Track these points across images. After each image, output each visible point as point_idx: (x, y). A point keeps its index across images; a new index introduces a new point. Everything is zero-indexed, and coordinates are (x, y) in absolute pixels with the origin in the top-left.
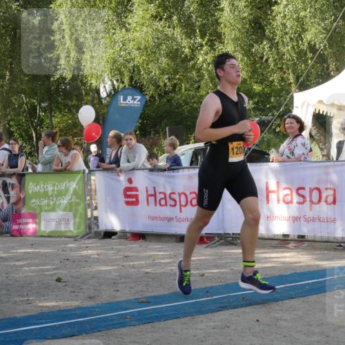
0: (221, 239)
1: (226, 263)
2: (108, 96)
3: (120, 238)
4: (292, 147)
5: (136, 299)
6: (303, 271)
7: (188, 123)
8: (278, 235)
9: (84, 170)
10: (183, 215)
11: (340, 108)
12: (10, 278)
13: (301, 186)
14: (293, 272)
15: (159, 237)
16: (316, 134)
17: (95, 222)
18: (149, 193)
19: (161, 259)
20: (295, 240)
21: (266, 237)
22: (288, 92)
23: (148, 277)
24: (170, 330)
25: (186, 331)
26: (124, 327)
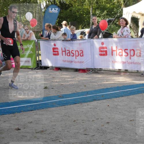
0: (93, 71)
1: (95, 81)
2: (44, 8)
3: (51, 69)
4: (123, 32)
5: (58, 95)
6: (127, 85)
7: (78, 20)
8: (116, 70)
9: (35, 40)
10: (77, 60)
11: (143, 15)
12: (5, 85)
13: (126, 49)
14: (123, 85)
15: (67, 69)
16: (132, 26)
17: (40, 62)
18: (63, 50)
19: (68, 79)
20: (124, 72)
21: (112, 70)
22: (121, 8)
23: (63, 86)
24: (72, 109)
25: (79, 109)
26: (53, 107)
